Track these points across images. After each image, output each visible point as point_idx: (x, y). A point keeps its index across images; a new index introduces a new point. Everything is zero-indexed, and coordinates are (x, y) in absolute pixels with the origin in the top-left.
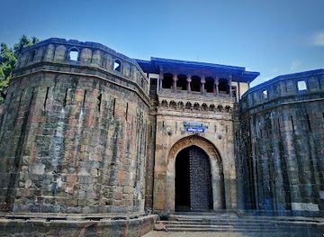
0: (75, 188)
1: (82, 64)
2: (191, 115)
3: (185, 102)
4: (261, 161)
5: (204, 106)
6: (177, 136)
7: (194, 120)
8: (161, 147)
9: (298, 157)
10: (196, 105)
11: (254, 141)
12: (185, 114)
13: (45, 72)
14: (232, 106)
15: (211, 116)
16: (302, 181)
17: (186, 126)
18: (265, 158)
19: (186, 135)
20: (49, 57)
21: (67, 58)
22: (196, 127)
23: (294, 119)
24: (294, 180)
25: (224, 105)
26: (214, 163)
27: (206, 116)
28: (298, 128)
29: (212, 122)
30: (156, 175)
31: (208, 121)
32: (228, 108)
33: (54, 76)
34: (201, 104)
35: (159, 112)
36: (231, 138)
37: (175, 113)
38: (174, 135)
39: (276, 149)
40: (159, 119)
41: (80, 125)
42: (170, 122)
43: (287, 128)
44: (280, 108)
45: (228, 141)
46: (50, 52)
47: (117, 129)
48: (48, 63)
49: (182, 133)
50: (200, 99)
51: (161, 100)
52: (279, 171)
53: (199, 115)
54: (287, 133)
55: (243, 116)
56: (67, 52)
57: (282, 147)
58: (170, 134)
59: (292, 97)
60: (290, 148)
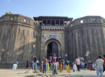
0: (12, 55)
1: (14, 21)
2: (52, 32)
3: (49, 29)
4: (71, 45)
5: (56, 29)
6: (47, 39)
7: (53, 34)
8: (42, 43)
9: (79, 44)
10: (53, 29)
11: (69, 39)
12: (50, 32)
13: (4, 24)
14: (64, 29)
15: (58, 32)
16: (80, 51)
17: (50, 36)
18: (71, 44)
19: (50, 38)
20: (5, 19)
21: (10, 19)
22: (53, 36)
23: (79, 32)
24: (78, 51)
25: (62, 29)
26: (59, 46)
27: (56, 32)
28: (80, 35)
29: (58, 34)
30: (41, 51)
31: (57, 34)
32: (63, 29)
33: (6, 25)
34: (54, 29)
35: (42, 32)
36: (64, 39)
37: (47, 32)
38: (46, 39)
39: (74, 41)
40: (42, 34)
41: (13, 38)
42: (45, 35)
43: (76, 35)
44: (75, 29)
45: (63, 40)
46: (6, 18)
47: (25, 38)
48: (5, 21)
49: (49, 38)
50: (54, 28)
51: (42, 28)
52: (74, 48)
53: (54, 32)
54: (77, 37)
55: (68, 32)
56: (10, 18)
57: (75, 41)
58: (45, 39)
59: (78, 25)
60: (77, 41)
